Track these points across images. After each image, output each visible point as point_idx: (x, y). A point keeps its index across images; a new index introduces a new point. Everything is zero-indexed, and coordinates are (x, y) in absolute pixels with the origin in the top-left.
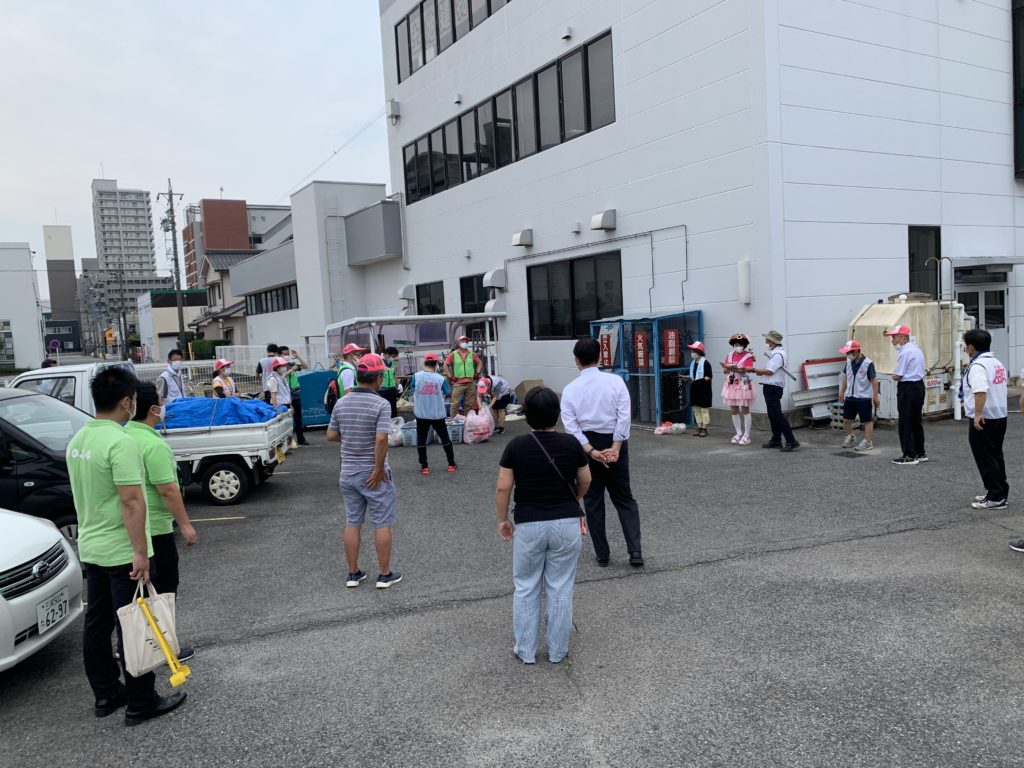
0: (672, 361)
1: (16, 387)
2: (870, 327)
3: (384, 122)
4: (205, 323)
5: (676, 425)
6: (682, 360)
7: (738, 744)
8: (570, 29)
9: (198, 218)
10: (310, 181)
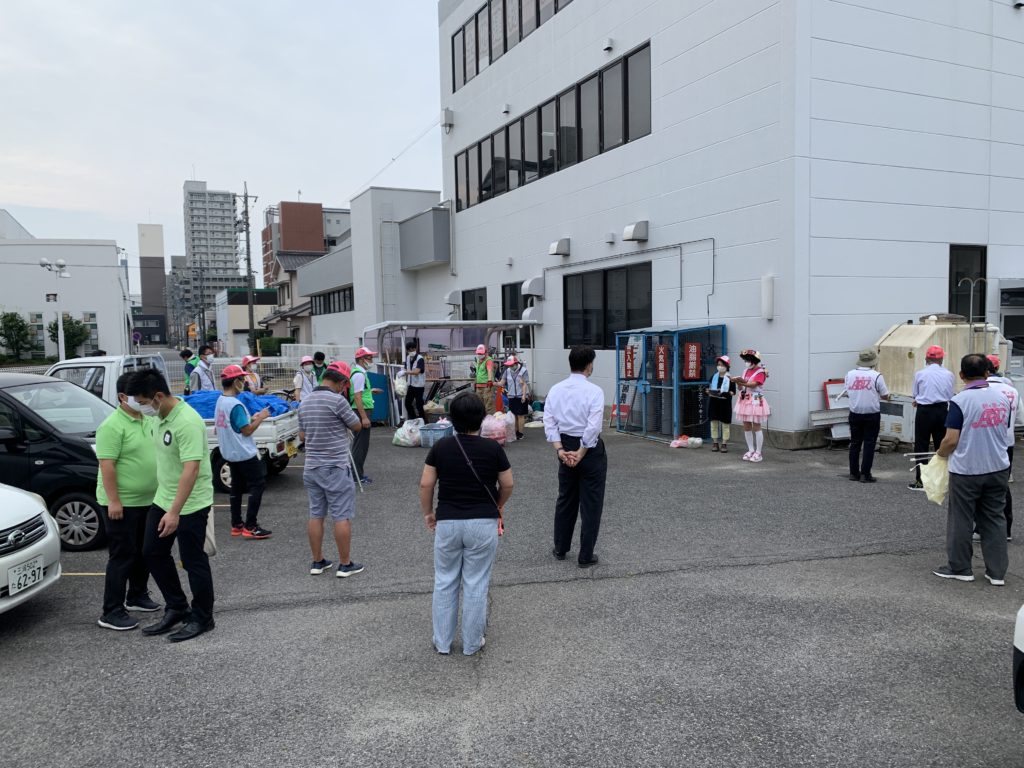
0: (692, 374)
1: (52, 375)
2: (896, 348)
3: (439, 130)
4: (274, 321)
5: (692, 439)
6: (704, 376)
7: (600, 740)
8: (611, 41)
9: (277, 220)
10: (368, 187)
